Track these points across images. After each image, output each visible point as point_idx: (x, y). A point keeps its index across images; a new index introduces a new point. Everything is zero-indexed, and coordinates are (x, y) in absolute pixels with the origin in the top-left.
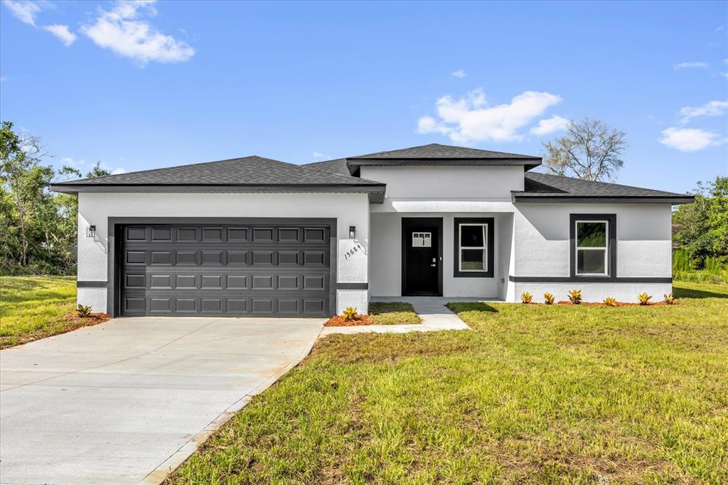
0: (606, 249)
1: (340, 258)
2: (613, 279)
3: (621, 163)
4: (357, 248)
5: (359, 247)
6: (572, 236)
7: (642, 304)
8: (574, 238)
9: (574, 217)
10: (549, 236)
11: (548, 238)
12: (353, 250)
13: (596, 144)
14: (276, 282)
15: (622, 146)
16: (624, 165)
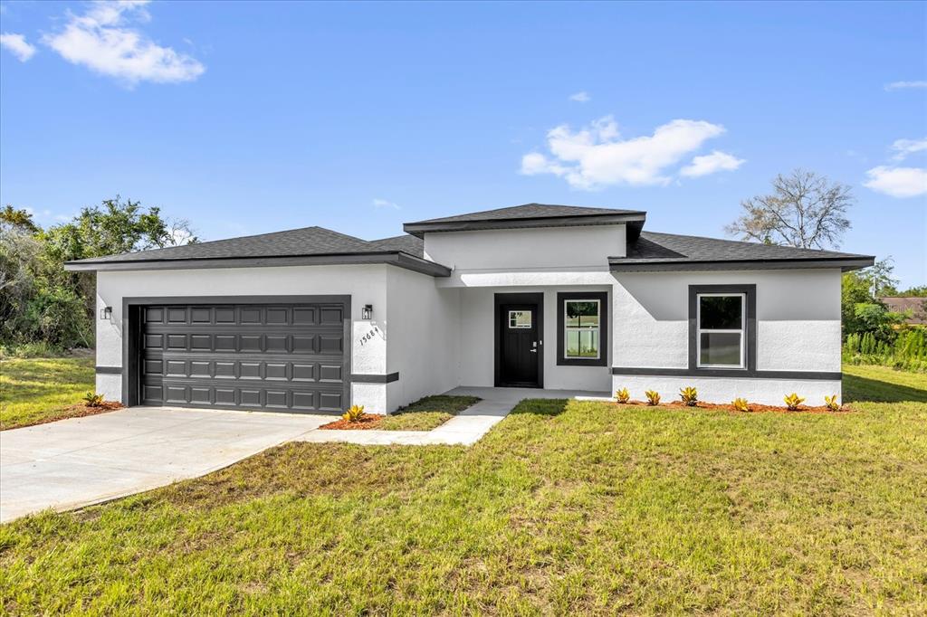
0: (742, 332)
1: (356, 344)
2: (751, 372)
3: (846, 223)
4: (374, 331)
5: (376, 330)
6: (692, 315)
7: (790, 409)
8: (696, 317)
9: (694, 290)
10: (660, 314)
11: (658, 318)
12: (370, 334)
13: (811, 201)
14: (290, 371)
15: (848, 201)
16: (850, 225)
